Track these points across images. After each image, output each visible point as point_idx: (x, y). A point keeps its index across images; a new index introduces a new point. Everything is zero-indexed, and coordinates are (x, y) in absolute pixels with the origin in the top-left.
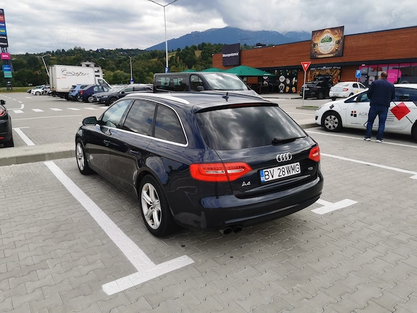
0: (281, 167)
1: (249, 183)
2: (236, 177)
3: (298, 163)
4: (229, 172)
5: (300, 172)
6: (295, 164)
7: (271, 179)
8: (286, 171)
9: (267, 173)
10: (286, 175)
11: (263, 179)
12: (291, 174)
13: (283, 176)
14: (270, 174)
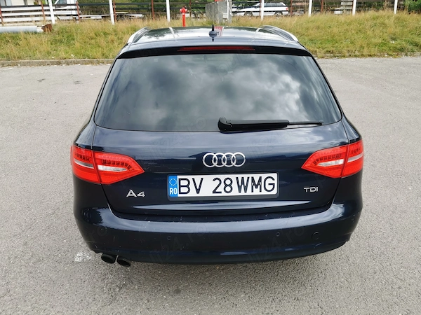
0: (223, 177)
1: (142, 194)
2: (115, 180)
3: (275, 176)
4: (101, 168)
5: (275, 192)
7: (193, 193)
8: (235, 185)
10: (235, 192)
11: (172, 191)
12: (249, 193)
14: (192, 186)
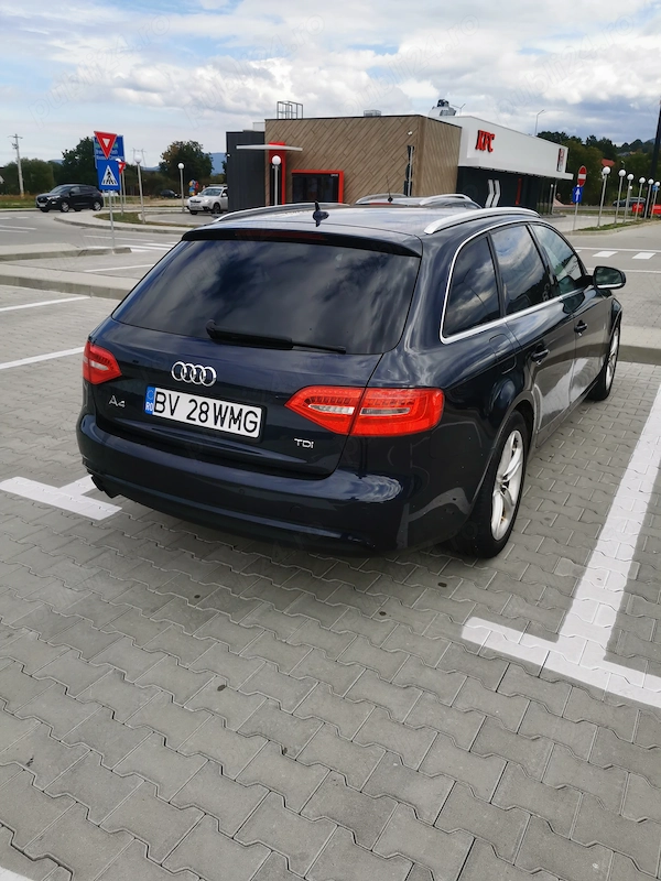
0: (200, 400)
1: (122, 404)
3: (258, 411)
4: (93, 363)
5: (256, 434)
6: (246, 409)
7: (166, 414)
8: (211, 414)
9: (161, 398)
10: (210, 424)
11: (149, 406)
12: (225, 428)
13: (198, 423)
14: (167, 403)
